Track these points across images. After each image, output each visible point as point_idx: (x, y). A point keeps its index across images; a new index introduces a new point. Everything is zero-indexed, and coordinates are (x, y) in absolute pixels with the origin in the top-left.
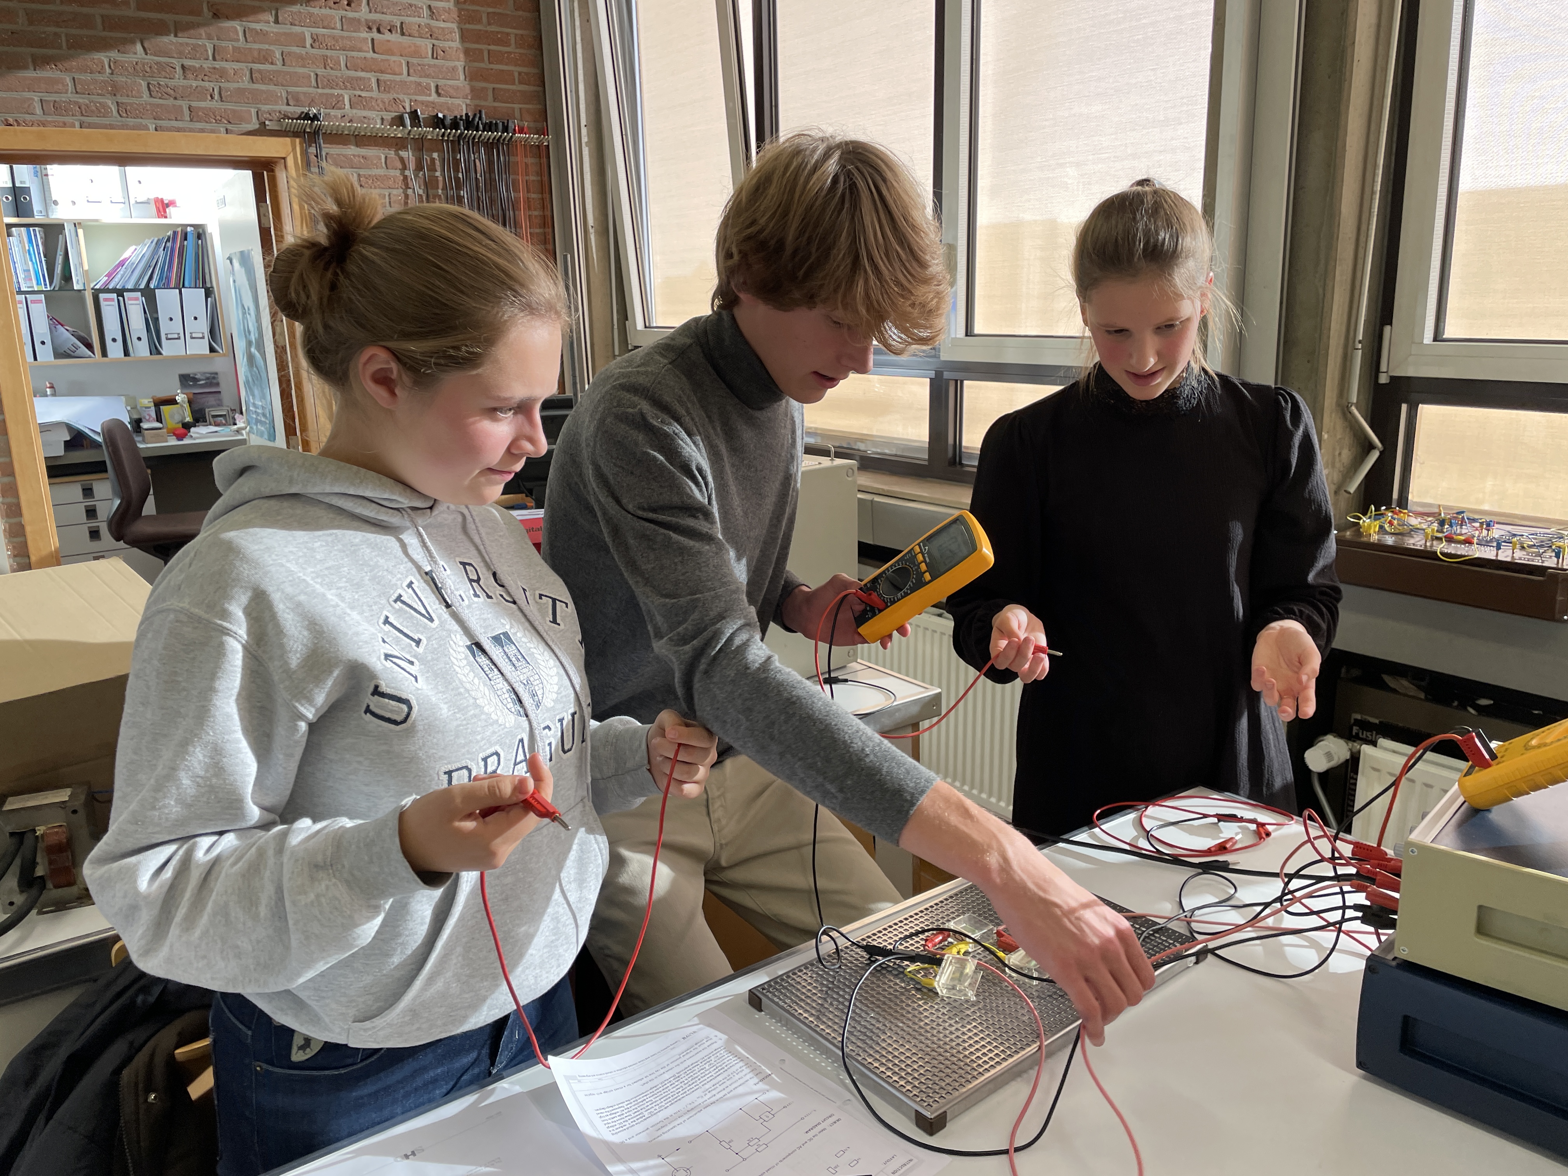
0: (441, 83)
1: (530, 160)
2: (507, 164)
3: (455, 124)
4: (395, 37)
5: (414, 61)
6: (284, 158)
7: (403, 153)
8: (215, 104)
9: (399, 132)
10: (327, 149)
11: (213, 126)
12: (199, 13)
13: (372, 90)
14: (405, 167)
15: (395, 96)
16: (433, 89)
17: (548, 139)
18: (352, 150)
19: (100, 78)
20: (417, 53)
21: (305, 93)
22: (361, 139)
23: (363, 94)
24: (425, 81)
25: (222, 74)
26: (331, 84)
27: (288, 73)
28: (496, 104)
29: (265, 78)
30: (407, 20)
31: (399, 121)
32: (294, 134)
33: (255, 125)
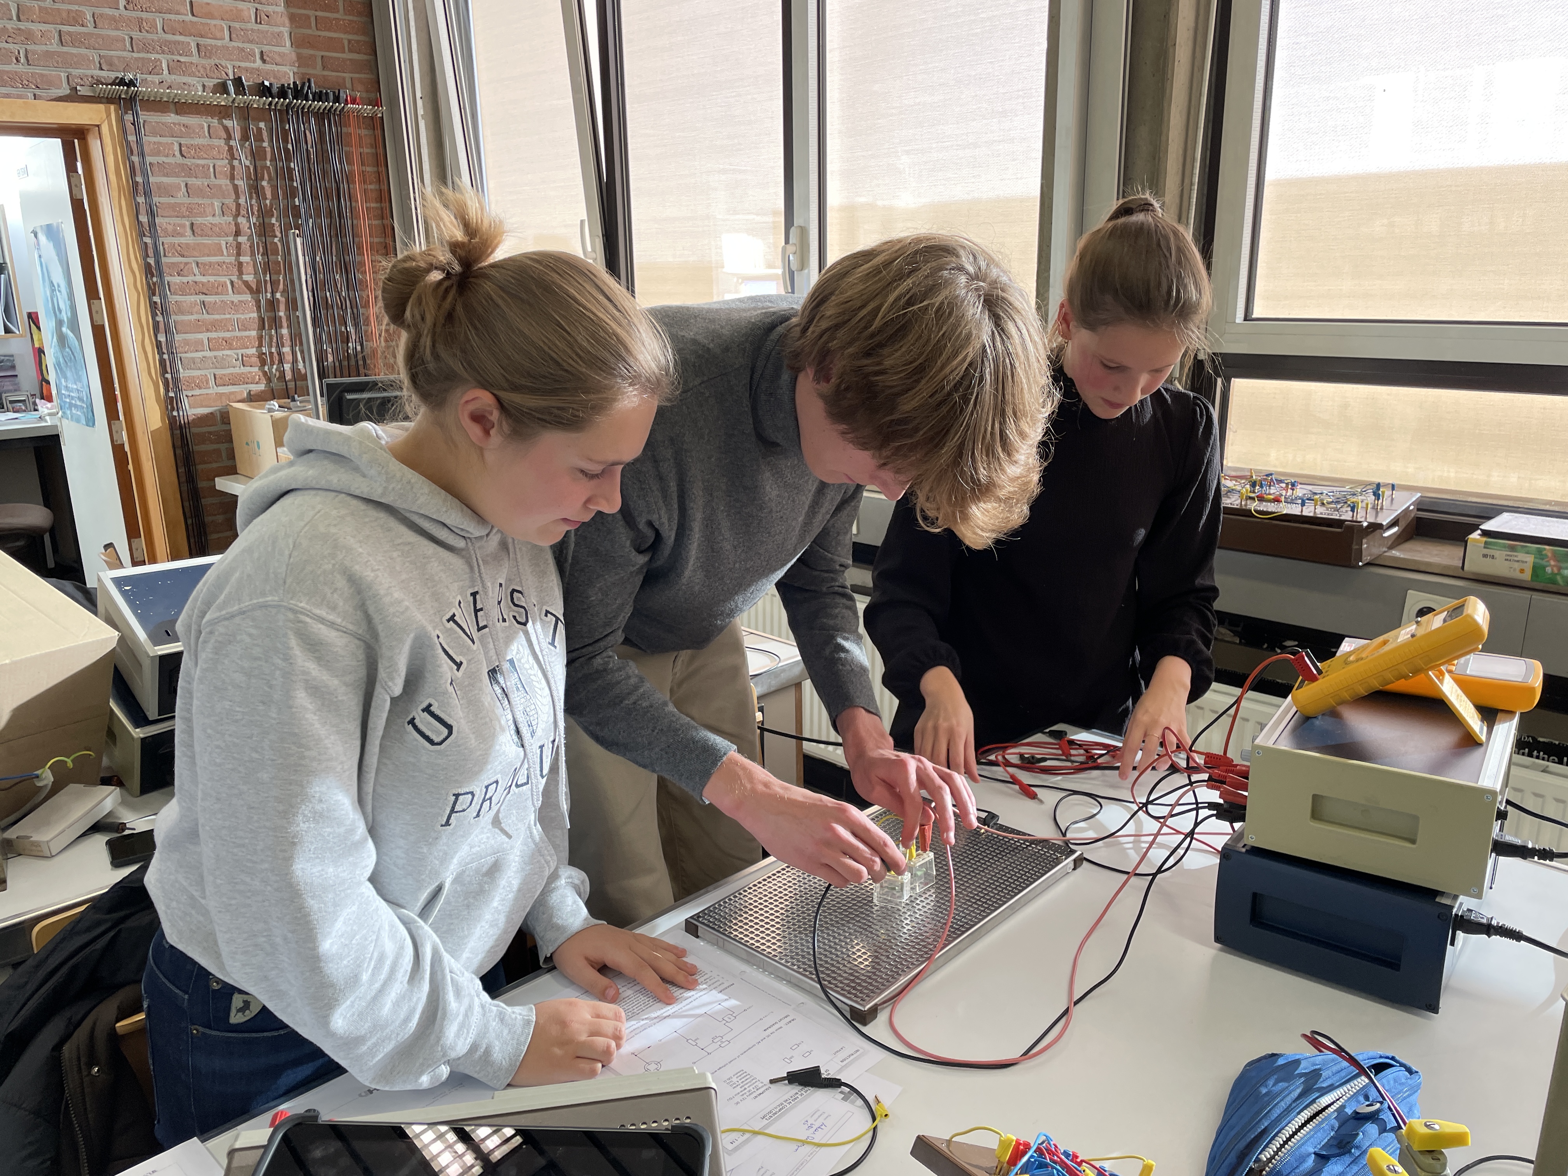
0: (265, 48)
1: (364, 132)
2: (340, 135)
3: (282, 93)
5: (237, 25)
6: (98, 126)
7: (228, 123)
8: (21, 68)
9: (222, 100)
10: (143, 116)
11: (20, 91)
13: (191, 55)
14: (229, 137)
15: (217, 61)
16: (258, 56)
17: (383, 110)
18: (171, 118)
20: (239, 18)
21: (119, 57)
22: (182, 107)
23: (182, 59)
24: (248, 46)
25: (28, 35)
26: (146, 47)
27: (98, 36)
28: (326, 73)
29: (76, 41)
31: (222, 88)
32: (109, 100)
33: (65, 91)
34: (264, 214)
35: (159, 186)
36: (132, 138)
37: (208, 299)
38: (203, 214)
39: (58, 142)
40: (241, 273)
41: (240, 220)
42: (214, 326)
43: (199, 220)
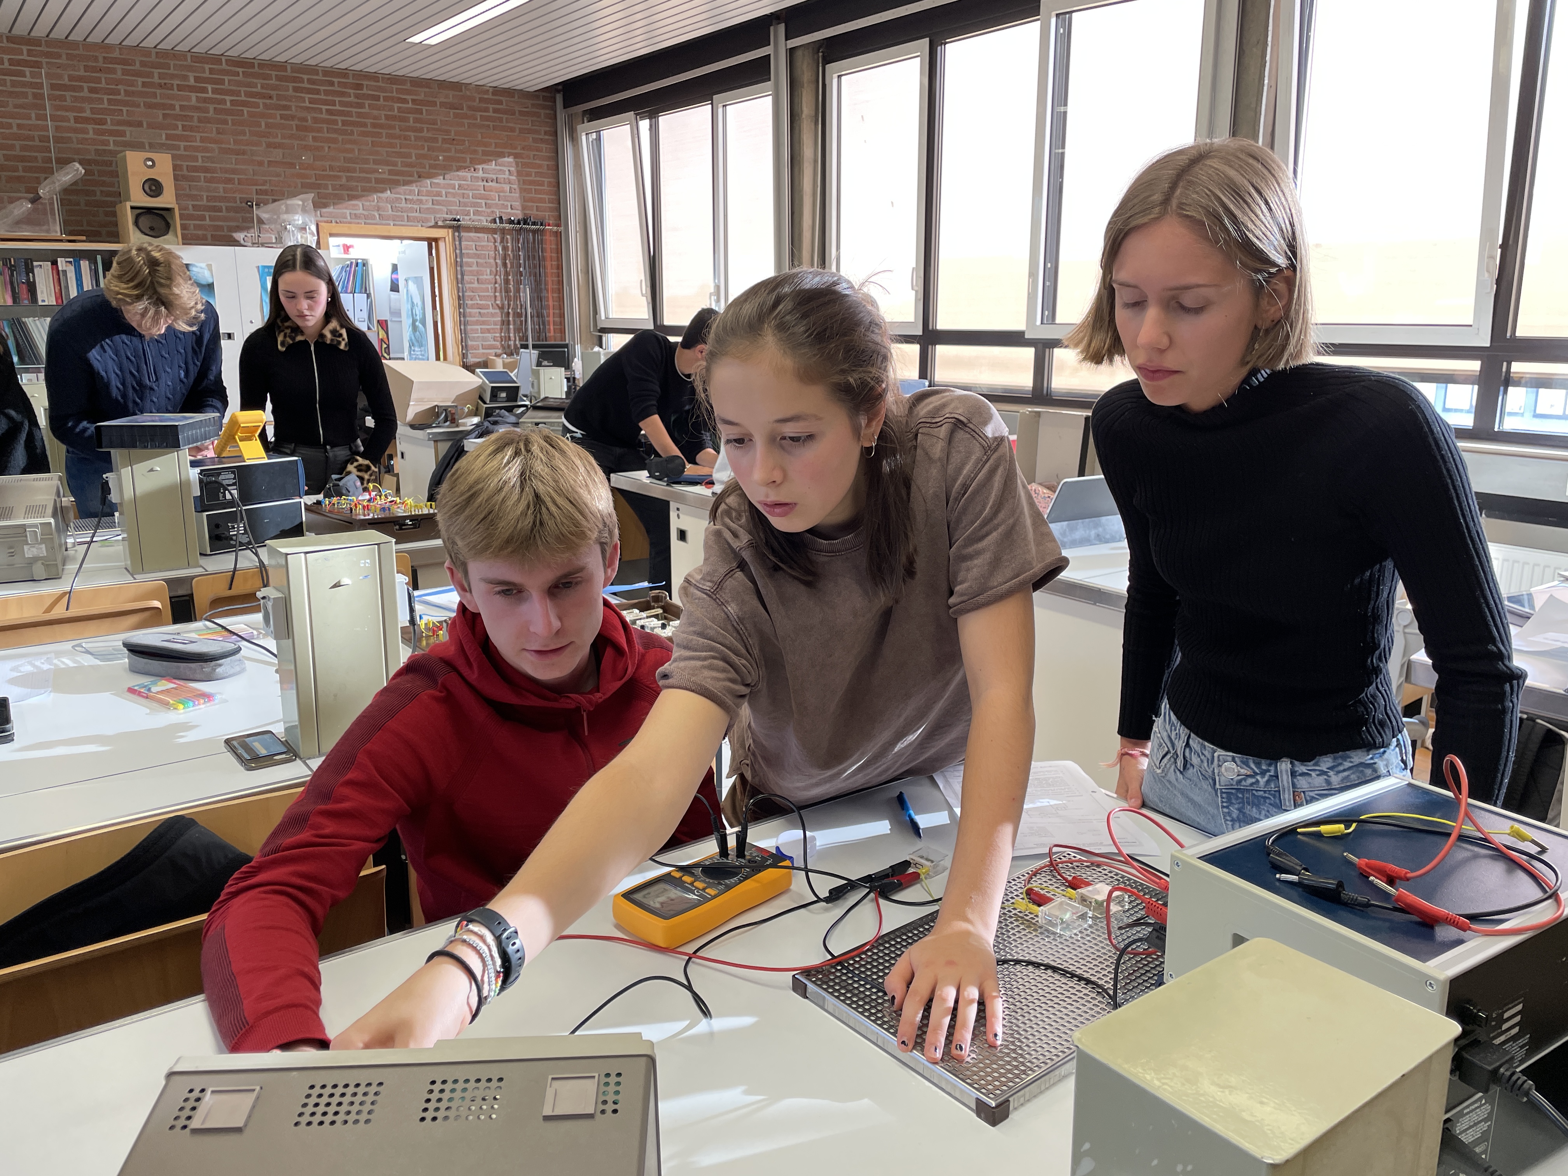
0: (513, 204)
1: (552, 238)
2: (542, 240)
3: (518, 222)
4: (494, 184)
6: (443, 237)
7: (496, 236)
8: (417, 214)
9: (493, 226)
10: (462, 234)
11: (416, 224)
12: (413, 176)
13: (483, 207)
14: (495, 242)
15: (493, 210)
16: (509, 206)
17: (562, 229)
18: (472, 234)
19: (373, 204)
20: (503, 191)
21: (454, 210)
22: (477, 230)
23: (479, 209)
24: (506, 203)
25: (421, 201)
26: (465, 205)
27: (448, 201)
28: (537, 213)
29: (439, 203)
30: (499, 176)
31: (494, 221)
32: (450, 227)
33: (432, 224)
34: (507, 274)
35: (467, 263)
36: (457, 243)
37: (482, 311)
38: (483, 275)
39: (426, 243)
40: (495, 300)
41: (498, 277)
42: (483, 323)
43: (481, 277)
